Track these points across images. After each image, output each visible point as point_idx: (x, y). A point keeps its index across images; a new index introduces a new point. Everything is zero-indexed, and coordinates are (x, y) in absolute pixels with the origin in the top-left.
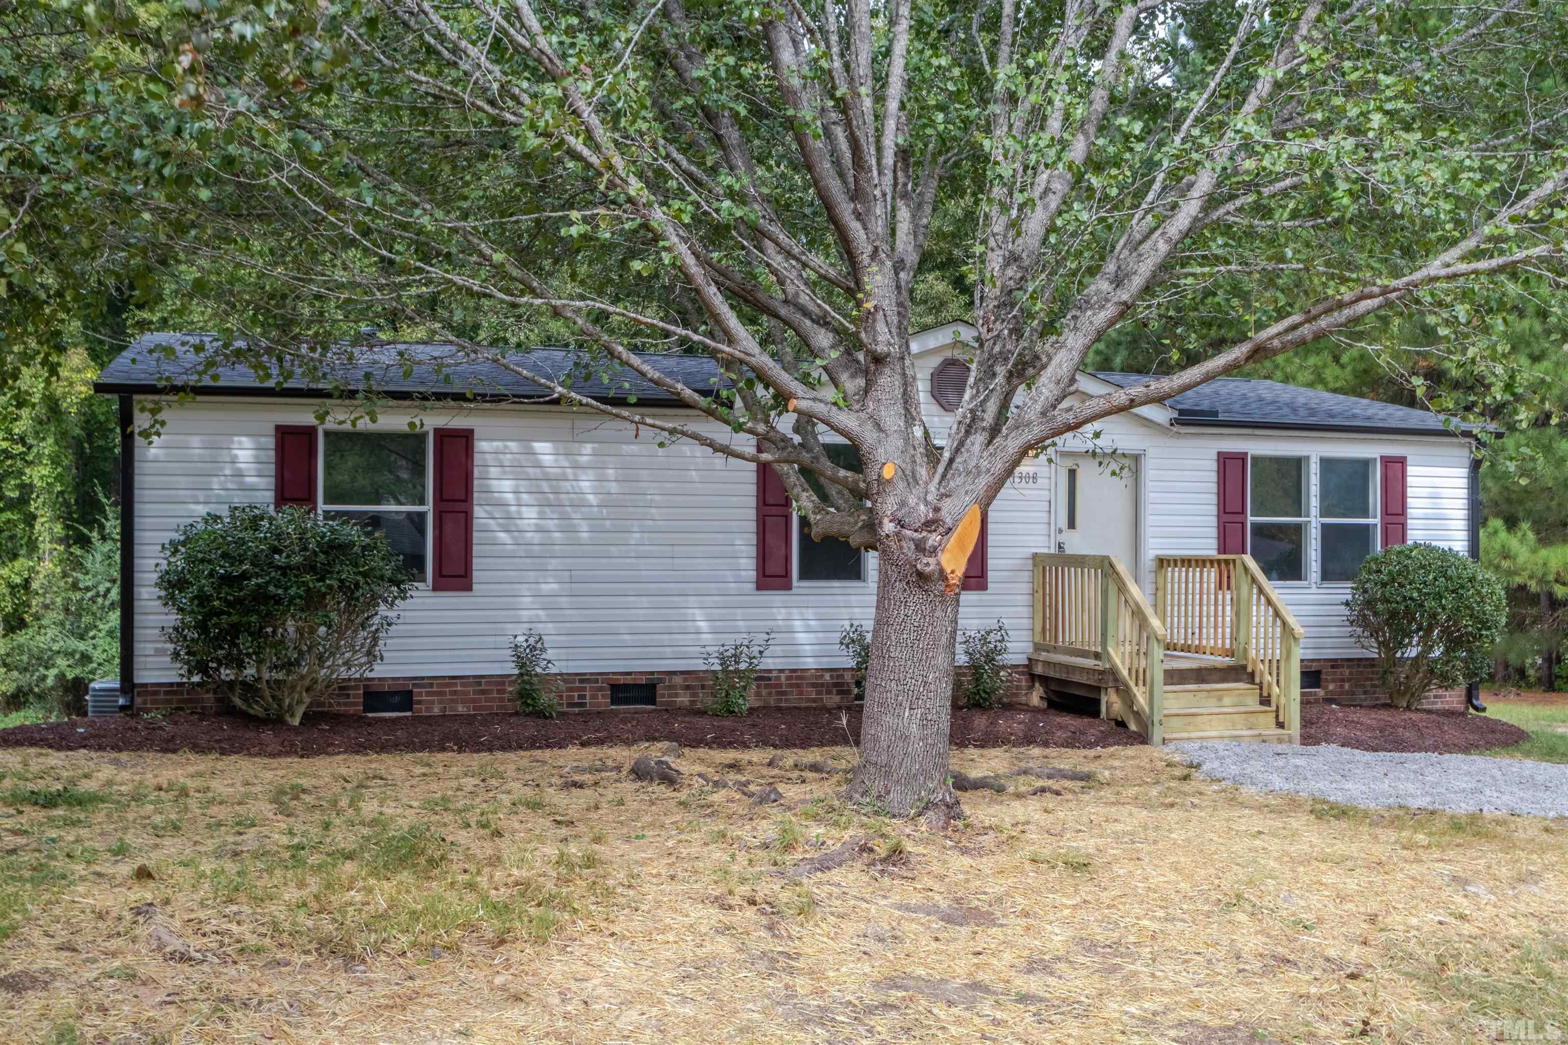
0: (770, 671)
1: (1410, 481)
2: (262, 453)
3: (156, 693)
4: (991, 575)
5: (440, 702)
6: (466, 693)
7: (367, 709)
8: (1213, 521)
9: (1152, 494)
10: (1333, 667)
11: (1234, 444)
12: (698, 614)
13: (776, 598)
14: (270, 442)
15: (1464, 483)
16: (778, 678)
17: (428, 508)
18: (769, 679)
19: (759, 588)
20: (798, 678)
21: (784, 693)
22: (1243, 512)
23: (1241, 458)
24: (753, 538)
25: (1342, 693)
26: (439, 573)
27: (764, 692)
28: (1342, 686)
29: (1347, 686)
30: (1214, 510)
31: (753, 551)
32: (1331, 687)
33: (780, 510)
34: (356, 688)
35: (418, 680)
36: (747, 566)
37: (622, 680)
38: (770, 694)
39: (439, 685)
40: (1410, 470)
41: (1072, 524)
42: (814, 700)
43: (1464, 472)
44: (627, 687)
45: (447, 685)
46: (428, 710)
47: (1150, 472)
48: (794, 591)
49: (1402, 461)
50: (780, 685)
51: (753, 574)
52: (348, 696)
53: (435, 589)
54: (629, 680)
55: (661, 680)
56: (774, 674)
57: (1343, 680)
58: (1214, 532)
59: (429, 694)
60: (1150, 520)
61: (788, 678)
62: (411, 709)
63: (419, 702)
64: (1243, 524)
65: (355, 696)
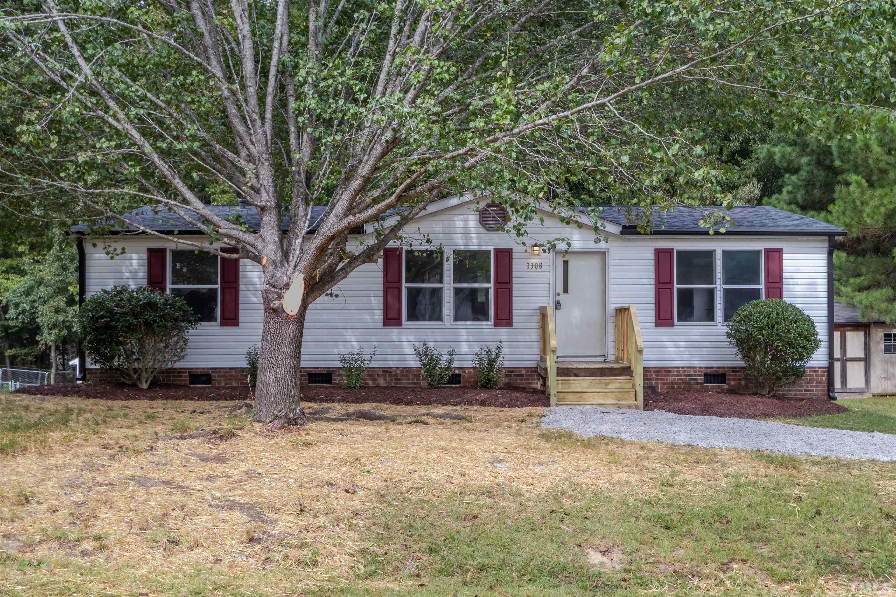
0: (391, 368)
1: (785, 262)
2: (141, 261)
3: (96, 373)
4: (515, 319)
5: (225, 380)
6: (237, 376)
7: (190, 383)
8: (653, 287)
9: (612, 274)
10: (733, 372)
11: (664, 244)
12: (353, 339)
13: (394, 330)
14: (145, 256)
15: (825, 263)
16: (395, 372)
17: (218, 286)
18: (391, 372)
19: (385, 325)
20: (407, 372)
21: (399, 380)
22: (671, 282)
23: (670, 251)
24: (381, 299)
25: (739, 387)
26: (223, 317)
27: (388, 379)
28: (740, 383)
29: (743, 383)
30: (653, 282)
31: (381, 306)
32: (732, 383)
33: (395, 285)
34: (185, 372)
35: (215, 370)
36: (379, 314)
37: (314, 371)
38: (391, 380)
39: (224, 372)
40: (785, 256)
41: (566, 291)
42: (415, 384)
43: (825, 256)
44: (316, 375)
45: (227, 372)
46: (219, 384)
47: (613, 260)
48: (403, 327)
49: (779, 251)
50: (397, 376)
51: (382, 317)
52: (181, 376)
53: (221, 325)
54: (317, 371)
55: (334, 372)
56: (394, 370)
57: (740, 379)
58: (653, 294)
59: (219, 376)
60: (611, 287)
61: (401, 372)
62: (210, 383)
63: (214, 380)
64: (671, 290)
65: (185, 376)
